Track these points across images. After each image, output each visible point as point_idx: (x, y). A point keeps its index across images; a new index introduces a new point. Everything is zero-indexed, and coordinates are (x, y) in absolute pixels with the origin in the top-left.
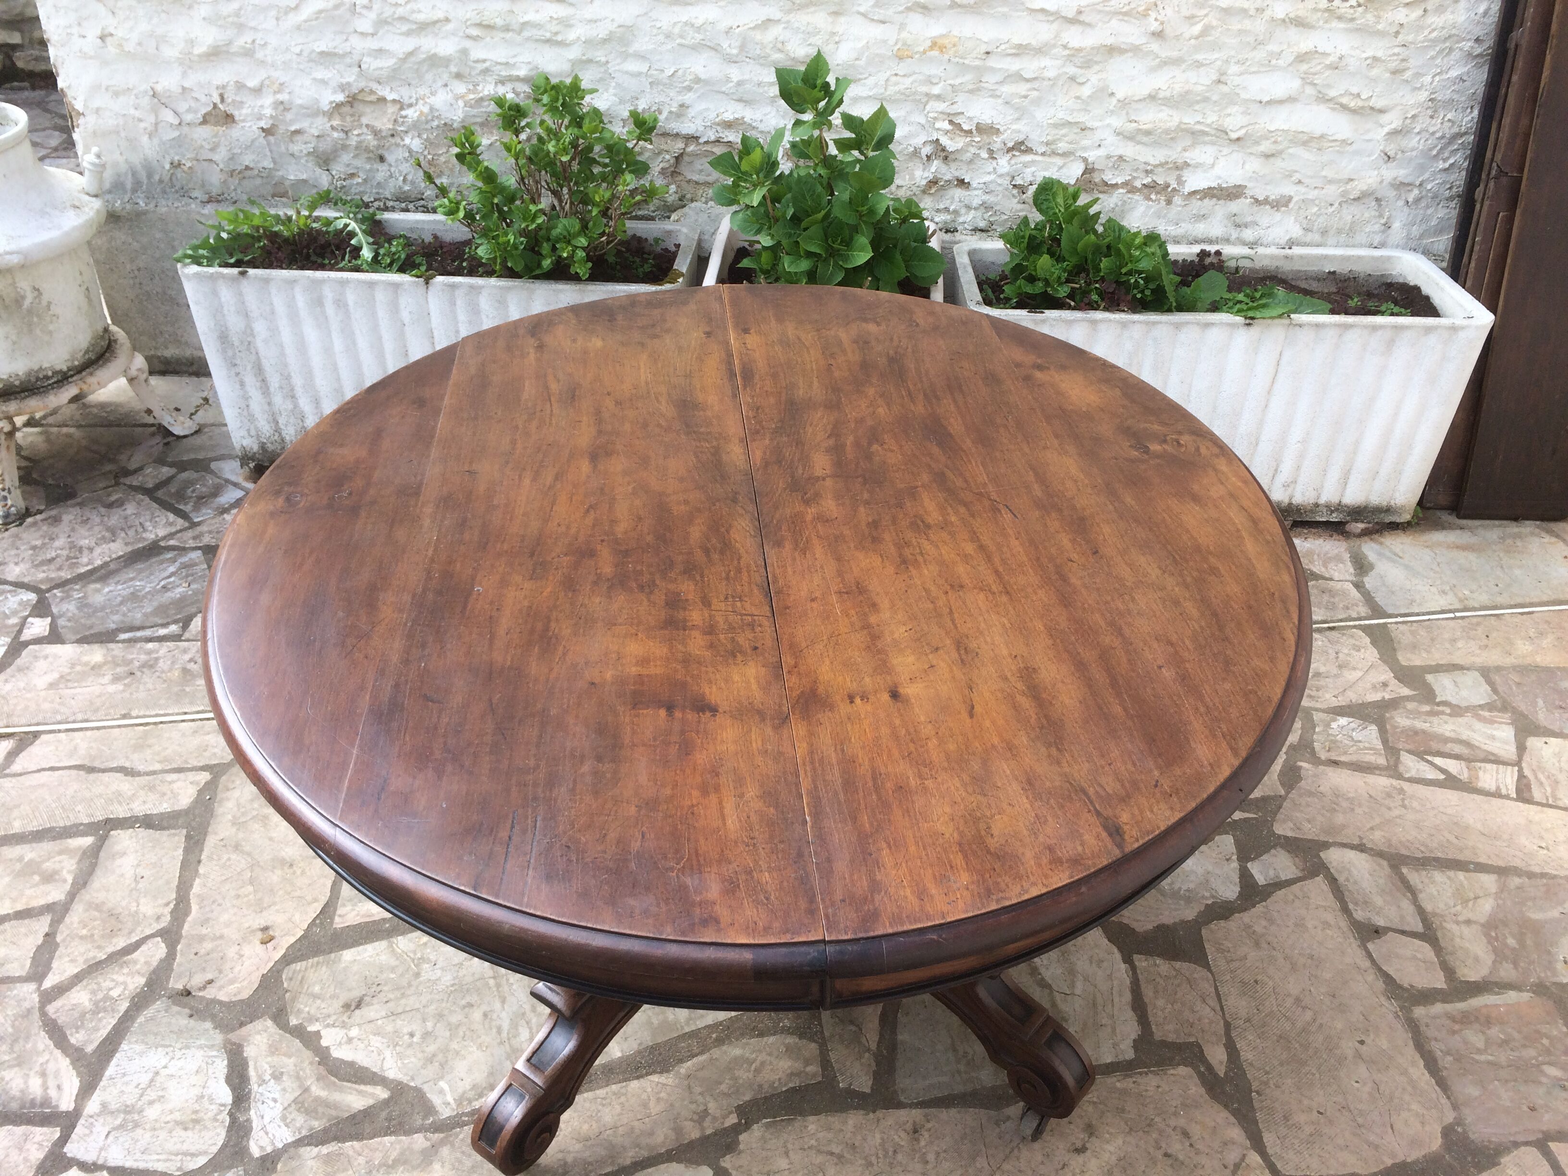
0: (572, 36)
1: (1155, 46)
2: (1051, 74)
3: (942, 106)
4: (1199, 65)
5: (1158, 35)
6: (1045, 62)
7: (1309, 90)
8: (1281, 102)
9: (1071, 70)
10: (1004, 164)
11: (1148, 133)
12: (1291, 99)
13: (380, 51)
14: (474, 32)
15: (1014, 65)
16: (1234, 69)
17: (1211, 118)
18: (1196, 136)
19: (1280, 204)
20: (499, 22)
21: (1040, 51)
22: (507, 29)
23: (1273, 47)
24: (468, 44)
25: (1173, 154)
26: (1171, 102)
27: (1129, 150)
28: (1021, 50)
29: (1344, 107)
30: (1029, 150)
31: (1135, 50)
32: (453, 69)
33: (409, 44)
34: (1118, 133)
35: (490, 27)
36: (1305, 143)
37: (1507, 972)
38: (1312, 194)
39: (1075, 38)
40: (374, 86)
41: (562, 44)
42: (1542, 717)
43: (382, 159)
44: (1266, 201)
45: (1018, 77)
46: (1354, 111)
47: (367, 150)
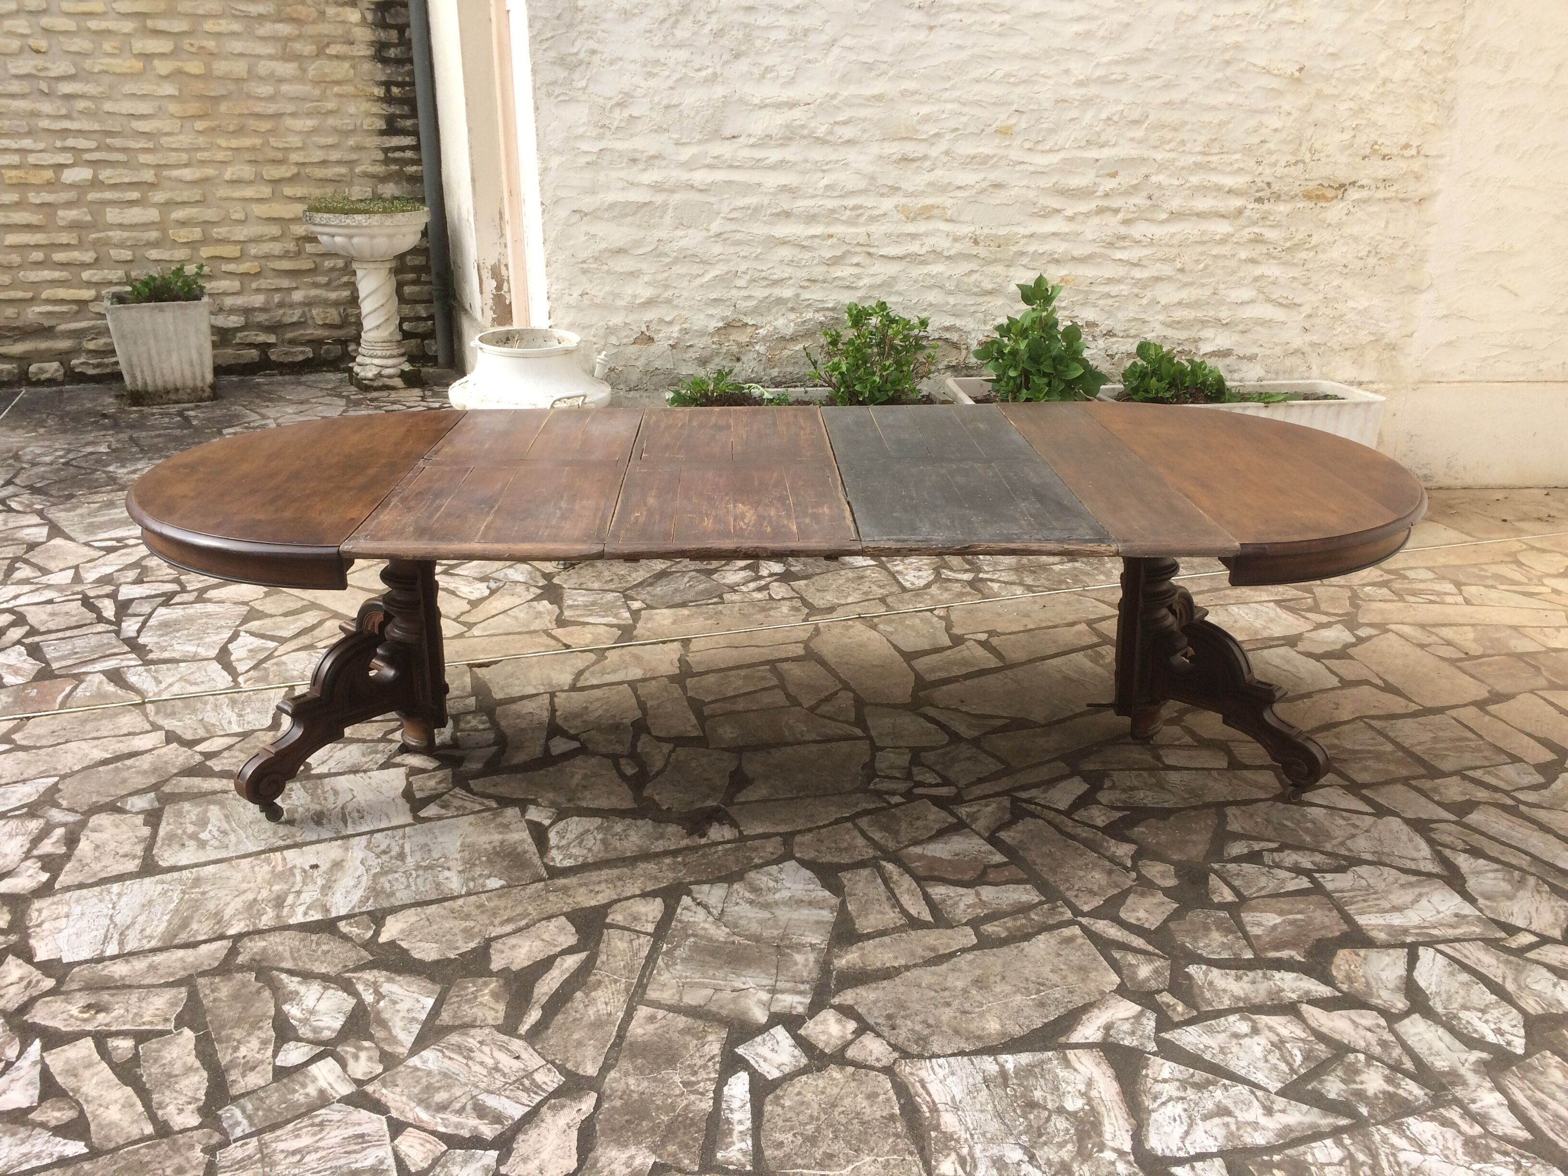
0: (861, 283)
1: (1180, 276)
2: (1125, 293)
3: (1066, 313)
4: (1203, 285)
5: (1182, 270)
6: (1122, 287)
7: (1261, 296)
8: (1248, 303)
9: (1136, 291)
10: (1101, 343)
11: (1179, 322)
12: (1252, 301)
13: (749, 297)
14: (806, 284)
15: (1106, 289)
16: (1222, 286)
17: (1212, 313)
18: (1204, 323)
19: (1252, 358)
20: (821, 278)
21: (1119, 281)
22: (824, 281)
23: (1242, 274)
24: (800, 291)
25: (1193, 333)
26: (1189, 305)
27: (1169, 333)
28: (1110, 281)
29: (1280, 304)
30: (1114, 335)
31: (1169, 278)
32: (790, 305)
33: (766, 292)
34: (1163, 324)
35: (815, 281)
36: (1262, 324)
37: (1490, 652)
38: (1268, 352)
39: (1137, 273)
40: (742, 317)
41: (856, 288)
42: (1464, 580)
43: (738, 360)
44: (1244, 357)
45: (1108, 295)
46: (1285, 306)
47: (732, 354)
